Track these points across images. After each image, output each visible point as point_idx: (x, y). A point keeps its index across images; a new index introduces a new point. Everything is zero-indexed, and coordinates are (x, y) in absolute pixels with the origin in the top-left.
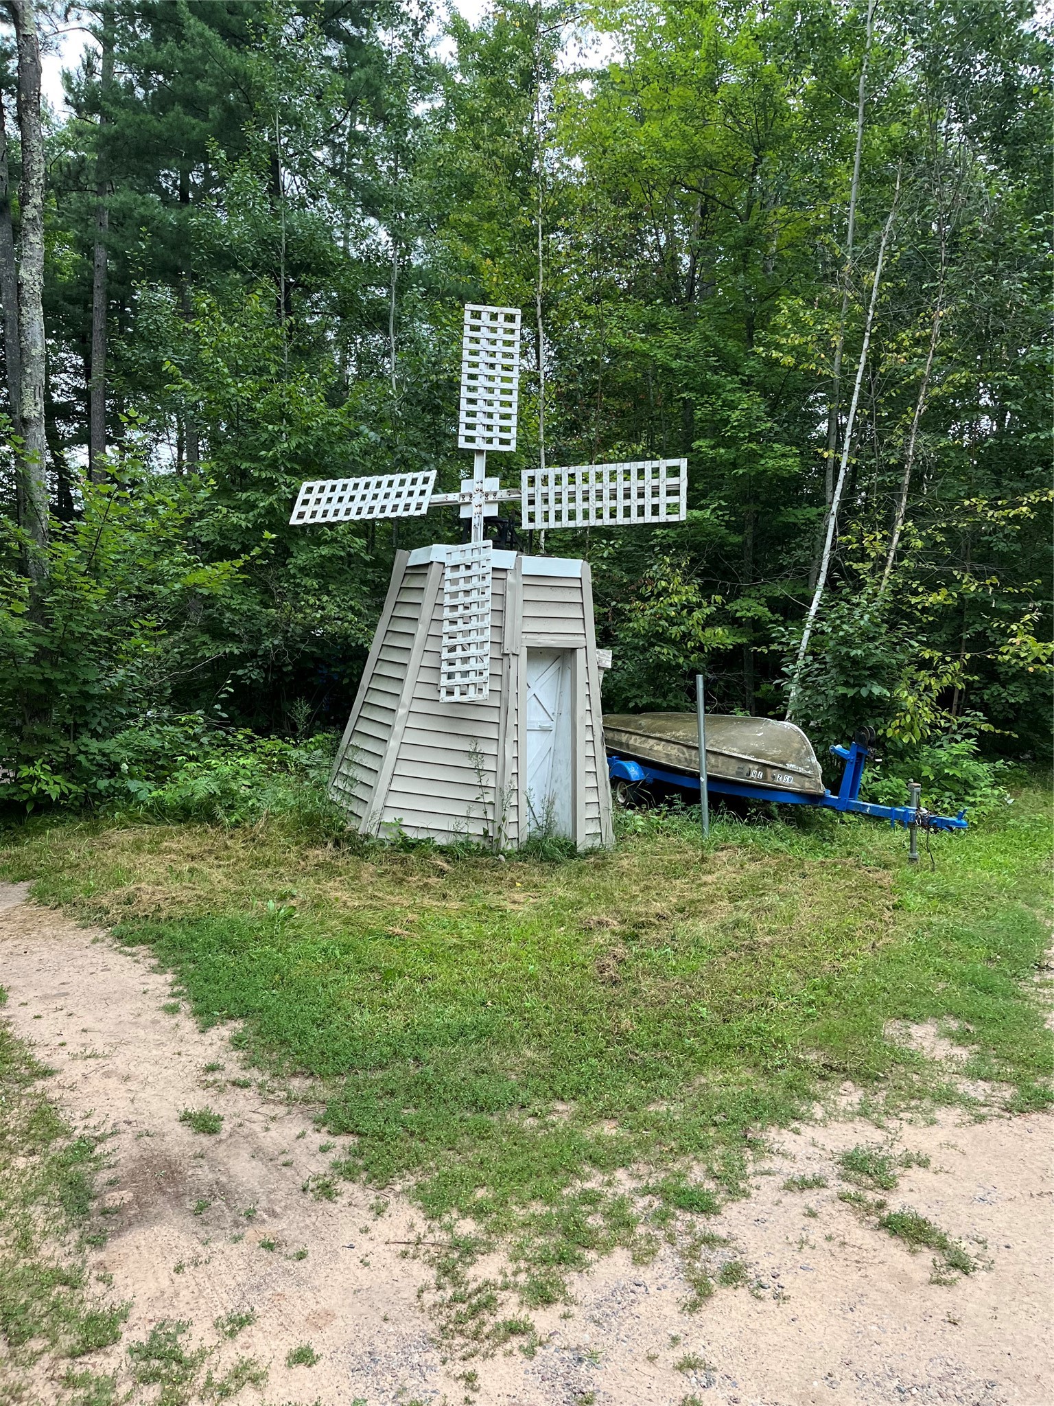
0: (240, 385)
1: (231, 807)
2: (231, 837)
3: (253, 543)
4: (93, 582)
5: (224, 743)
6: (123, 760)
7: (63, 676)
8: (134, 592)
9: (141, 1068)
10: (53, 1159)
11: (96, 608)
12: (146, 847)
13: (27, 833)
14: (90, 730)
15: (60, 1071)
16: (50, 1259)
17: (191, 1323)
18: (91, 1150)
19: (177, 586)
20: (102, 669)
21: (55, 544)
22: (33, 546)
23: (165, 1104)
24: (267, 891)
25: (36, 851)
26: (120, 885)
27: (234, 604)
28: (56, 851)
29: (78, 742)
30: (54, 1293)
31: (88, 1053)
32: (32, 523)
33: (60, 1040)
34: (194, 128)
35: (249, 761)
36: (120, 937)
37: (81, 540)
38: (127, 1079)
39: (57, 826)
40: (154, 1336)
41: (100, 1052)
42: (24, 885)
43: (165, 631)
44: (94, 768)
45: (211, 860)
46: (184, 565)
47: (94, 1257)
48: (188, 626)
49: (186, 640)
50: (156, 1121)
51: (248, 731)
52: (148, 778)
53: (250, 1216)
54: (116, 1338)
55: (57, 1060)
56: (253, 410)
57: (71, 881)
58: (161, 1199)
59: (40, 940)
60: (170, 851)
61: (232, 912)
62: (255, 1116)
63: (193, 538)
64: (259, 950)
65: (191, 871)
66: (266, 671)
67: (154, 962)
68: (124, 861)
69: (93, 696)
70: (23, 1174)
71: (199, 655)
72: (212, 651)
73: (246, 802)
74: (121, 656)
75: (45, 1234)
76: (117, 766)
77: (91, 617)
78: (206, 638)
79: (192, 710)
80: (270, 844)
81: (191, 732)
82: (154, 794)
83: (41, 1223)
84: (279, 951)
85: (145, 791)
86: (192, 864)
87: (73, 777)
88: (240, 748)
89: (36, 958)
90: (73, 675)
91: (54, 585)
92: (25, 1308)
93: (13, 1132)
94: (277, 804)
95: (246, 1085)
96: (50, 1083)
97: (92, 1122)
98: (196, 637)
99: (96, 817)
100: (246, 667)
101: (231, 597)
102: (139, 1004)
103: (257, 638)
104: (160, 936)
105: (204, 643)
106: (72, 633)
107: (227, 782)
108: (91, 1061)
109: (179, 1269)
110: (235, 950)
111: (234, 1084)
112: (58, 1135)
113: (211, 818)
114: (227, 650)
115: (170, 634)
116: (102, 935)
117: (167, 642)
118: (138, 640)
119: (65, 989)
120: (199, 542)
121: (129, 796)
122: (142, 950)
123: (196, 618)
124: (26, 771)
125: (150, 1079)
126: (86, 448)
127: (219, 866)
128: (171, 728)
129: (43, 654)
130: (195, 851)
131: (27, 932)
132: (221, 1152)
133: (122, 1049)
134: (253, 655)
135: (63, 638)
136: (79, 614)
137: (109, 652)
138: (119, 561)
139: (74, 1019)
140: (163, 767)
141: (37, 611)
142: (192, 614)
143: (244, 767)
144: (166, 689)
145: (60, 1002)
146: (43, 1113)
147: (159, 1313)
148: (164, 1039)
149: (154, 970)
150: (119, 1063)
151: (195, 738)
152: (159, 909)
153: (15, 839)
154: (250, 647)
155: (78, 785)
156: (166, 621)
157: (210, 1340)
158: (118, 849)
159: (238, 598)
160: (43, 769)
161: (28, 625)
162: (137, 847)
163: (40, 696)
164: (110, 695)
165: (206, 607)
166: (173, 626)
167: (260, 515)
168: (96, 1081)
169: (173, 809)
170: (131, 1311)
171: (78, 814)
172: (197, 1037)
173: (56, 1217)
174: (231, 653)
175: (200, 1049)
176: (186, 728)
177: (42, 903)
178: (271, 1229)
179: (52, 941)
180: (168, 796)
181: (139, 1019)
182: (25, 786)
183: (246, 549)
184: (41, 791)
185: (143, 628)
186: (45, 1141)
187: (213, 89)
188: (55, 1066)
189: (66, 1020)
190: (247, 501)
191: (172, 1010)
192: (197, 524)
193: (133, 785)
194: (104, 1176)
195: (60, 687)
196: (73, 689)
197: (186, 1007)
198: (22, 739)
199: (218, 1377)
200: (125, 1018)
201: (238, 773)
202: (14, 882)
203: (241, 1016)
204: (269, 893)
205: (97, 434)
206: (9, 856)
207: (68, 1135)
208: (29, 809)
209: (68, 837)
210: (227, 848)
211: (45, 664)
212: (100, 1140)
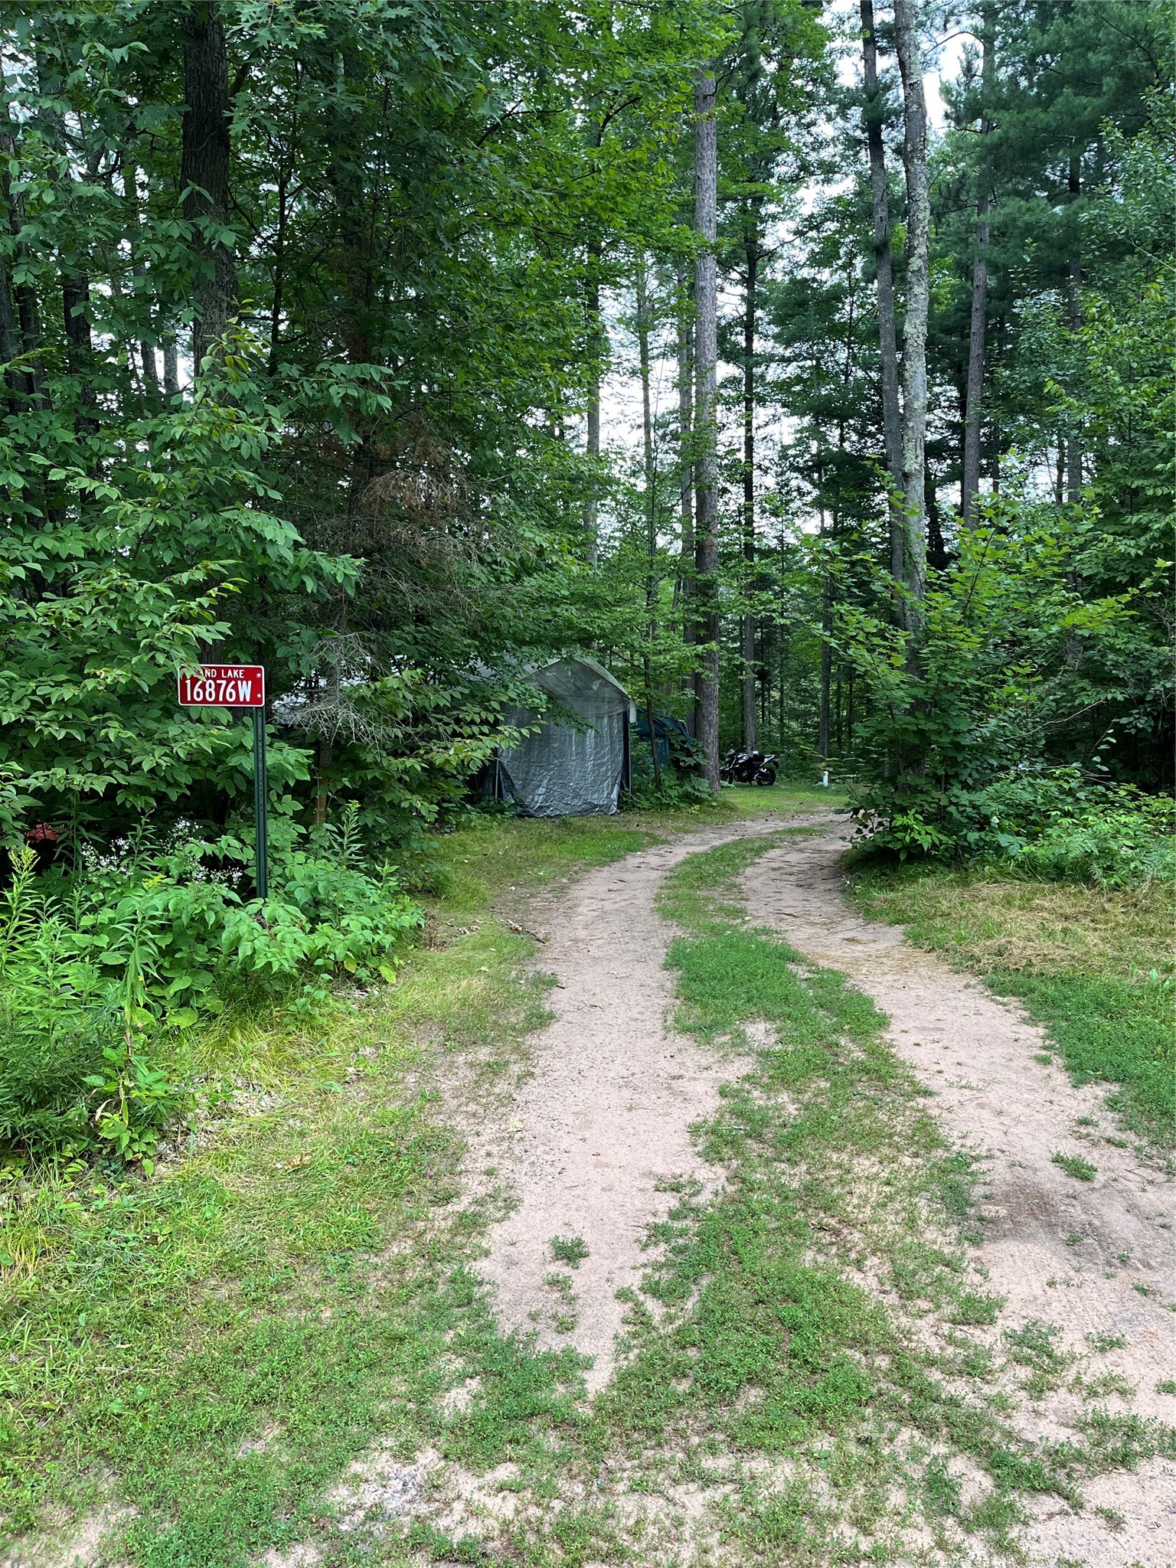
0: (1133, 392)
1: (1110, 868)
2: (1110, 900)
3: (1144, 571)
4: (968, 631)
5: (1103, 799)
6: (993, 814)
7: (936, 727)
8: (1008, 637)
9: (1014, 1107)
10: (934, 1165)
11: (970, 656)
12: (1017, 903)
13: (901, 881)
14: (961, 782)
15: (938, 1094)
16: (935, 1243)
17: (1062, 1328)
18: (969, 1165)
19: (1055, 629)
20: (973, 719)
21: (933, 595)
22: (911, 598)
23: (1036, 1143)
24: (1150, 961)
25: (910, 897)
26: (989, 937)
27: (1119, 643)
28: (928, 899)
29: (949, 793)
30: (938, 1270)
31: (963, 1083)
32: (908, 576)
33: (937, 1068)
34: (1085, 108)
35: (1134, 819)
36: (991, 986)
37: (956, 588)
38: (1000, 1113)
39: (928, 875)
40: (1027, 1330)
41: (974, 1085)
42: (900, 928)
43: (1040, 678)
44: (965, 820)
45: (1087, 921)
46: (1062, 604)
47: (972, 1252)
48: (1066, 671)
49: (1063, 686)
50: (1028, 1156)
51: (1132, 787)
52: (1018, 834)
53: (1124, 1261)
54: (992, 1321)
55: (936, 1084)
56: (1149, 418)
57: (942, 929)
58: (1034, 1223)
59: (917, 979)
60: (1042, 909)
61: (1108, 977)
62: (1130, 1176)
63: (1073, 573)
64: (1138, 1018)
65: (1065, 931)
66: (1155, 719)
67: (1026, 1014)
68: (994, 914)
69: (964, 747)
70: (909, 1170)
71: (1077, 702)
72: (1092, 697)
73: (1128, 864)
74: (993, 706)
75: (928, 1222)
76: (986, 820)
77: (965, 666)
78: (1085, 683)
79: (1068, 763)
80: (1155, 912)
81: (1066, 786)
82: (1026, 849)
83: (925, 1212)
84: (1163, 1022)
85: (1017, 846)
86: (1065, 924)
87: (944, 828)
88: (1122, 806)
89: (913, 993)
90: (946, 725)
91: (929, 635)
92: (914, 1274)
93: (900, 1135)
94: (1164, 868)
95: (1121, 1145)
96: (929, 1101)
97: (969, 1143)
98: (1073, 682)
99: (966, 869)
100: (1131, 715)
101: (1116, 636)
102: (1011, 1050)
103: (1145, 681)
104: (1032, 990)
105: (1083, 689)
106: (946, 683)
107: (1105, 840)
108: (966, 1091)
109: (1051, 1284)
110: (1112, 1015)
111: (1108, 1141)
112: (938, 1146)
113: (1087, 878)
114: (1110, 697)
115: (1045, 680)
116: (973, 982)
117: (1041, 689)
118: (1010, 688)
119: (940, 1025)
120: (1080, 576)
121: (999, 849)
122: (1013, 1001)
123: (1074, 661)
124: (900, 820)
125: (1022, 1118)
126: (958, 485)
127: (1096, 930)
128: (1044, 782)
129: (918, 705)
130: (1068, 911)
131: (905, 969)
132: (1094, 1198)
133: (996, 1087)
134: (1141, 700)
135: (937, 689)
136: (953, 664)
137: (981, 703)
138: (994, 606)
139: (948, 1052)
140: (1034, 823)
141: (915, 663)
142: (1069, 658)
143: (1126, 825)
144: (1039, 739)
145: (937, 1036)
146: (925, 1125)
147: (1034, 1314)
148: (1036, 1086)
149: (1024, 1021)
150: (993, 1097)
151: (1071, 792)
152: (1030, 964)
153: (890, 885)
154: (1138, 692)
155: (949, 836)
156: (1041, 666)
157: (1080, 1348)
158: (988, 902)
159: (1124, 636)
160: (916, 819)
161: (904, 677)
162: (1008, 902)
163: (915, 747)
164: (980, 746)
165: (1086, 649)
166: (1048, 671)
167: (1153, 539)
168: (971, 1108)
169: (1045, 867)
170: (1006, 1304)
171: (948, 866)
172: (1069, 1091)
173: (938, 1211)
174: (1114, 699)
175: (1074, 1103)
176: (1061, 782)
177: (917, 945)
178: (1146, 1277)
179: (927, 981)
180: (1040, 853)
181: (1011, 1064)
182: (899, 835)
183: (1135, 580)
184: (914, 840)
185: (1016, 674)
186: (927, 1148)
187: (1108, 58)
188: (934, 1088)
189: (942, 1051)
190: (1138, 525)
191: (1045, 1061)
192: (1078, 557)
193: (1003, 839)
194: (979, 1191)
195: (934, 738)
196: (945, 740)
197: (1059, 1061)
198: (896, 789)
199: (1086, 1379)
200: (997, 1060)
201: (1118, 832)
202: (891, 924)
203: (1117, 1080)
204: (1152, 963)
205: (970, 470)
206: (886, 900)
207: (947, 1148)
208: (902, 857)
209: (939, 887)
210: (1104, 911)
211: (918, 714)
212: (976, 1159)
